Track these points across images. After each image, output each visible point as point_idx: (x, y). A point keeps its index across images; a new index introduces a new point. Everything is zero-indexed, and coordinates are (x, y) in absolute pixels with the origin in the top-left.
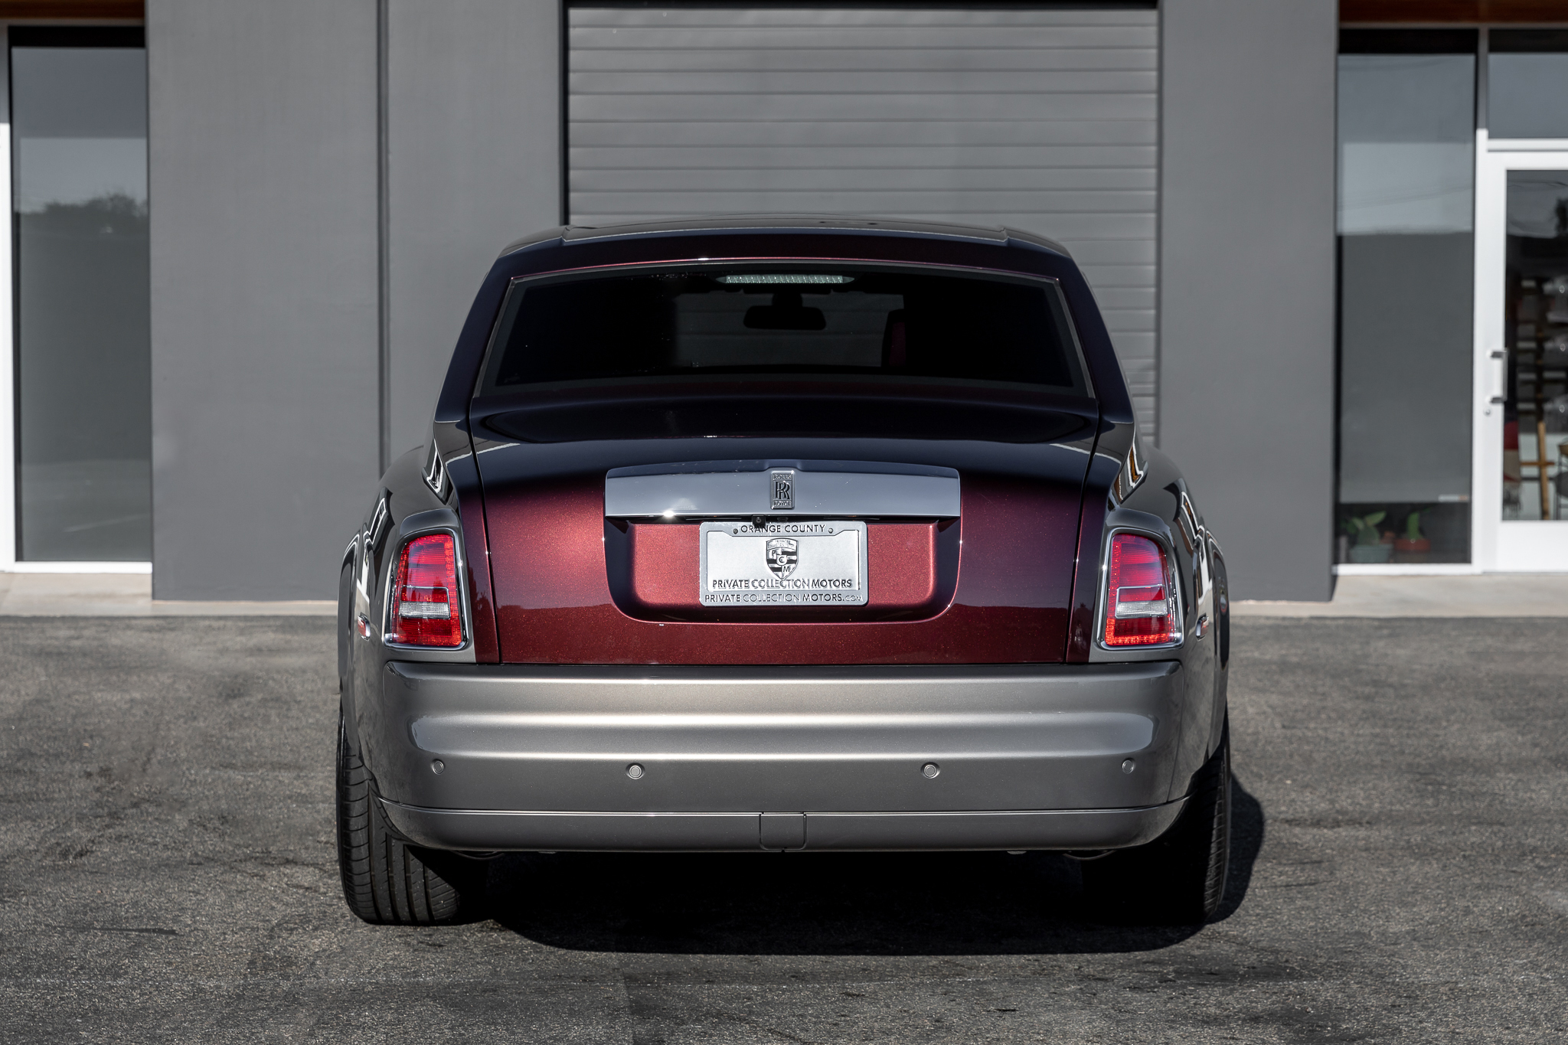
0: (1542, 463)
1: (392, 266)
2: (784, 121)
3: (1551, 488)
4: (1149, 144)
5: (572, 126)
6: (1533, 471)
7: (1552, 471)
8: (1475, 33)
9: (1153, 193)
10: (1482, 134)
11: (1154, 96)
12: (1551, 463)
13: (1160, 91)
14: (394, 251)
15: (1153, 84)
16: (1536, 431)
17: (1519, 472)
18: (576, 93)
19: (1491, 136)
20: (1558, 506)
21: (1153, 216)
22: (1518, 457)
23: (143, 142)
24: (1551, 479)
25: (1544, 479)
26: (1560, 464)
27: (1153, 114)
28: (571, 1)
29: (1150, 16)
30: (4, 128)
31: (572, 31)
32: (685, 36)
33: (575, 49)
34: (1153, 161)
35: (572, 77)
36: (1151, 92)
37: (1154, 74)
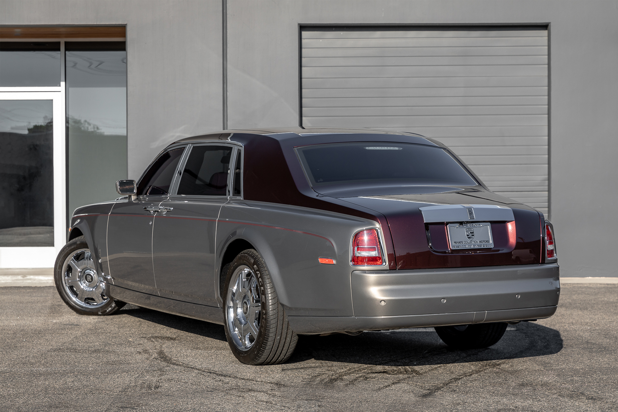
4: (545, 86)
5: (304, 81)
9: (547, 106)
11: (546, 66)
13: (549, 64)
15: (546, 61)
18: (305, 67)
21: (547, 116)
23: (125, 88)
27: (546, 74)
28: (303, 28)
29: (545, 33)
30: (63, 84)
31: (303, 41)
32: (350, 43)
33: (304, 48)
34: (546, 93)
35: (303, 60)
36: (545, 64)
37: (546, 57)
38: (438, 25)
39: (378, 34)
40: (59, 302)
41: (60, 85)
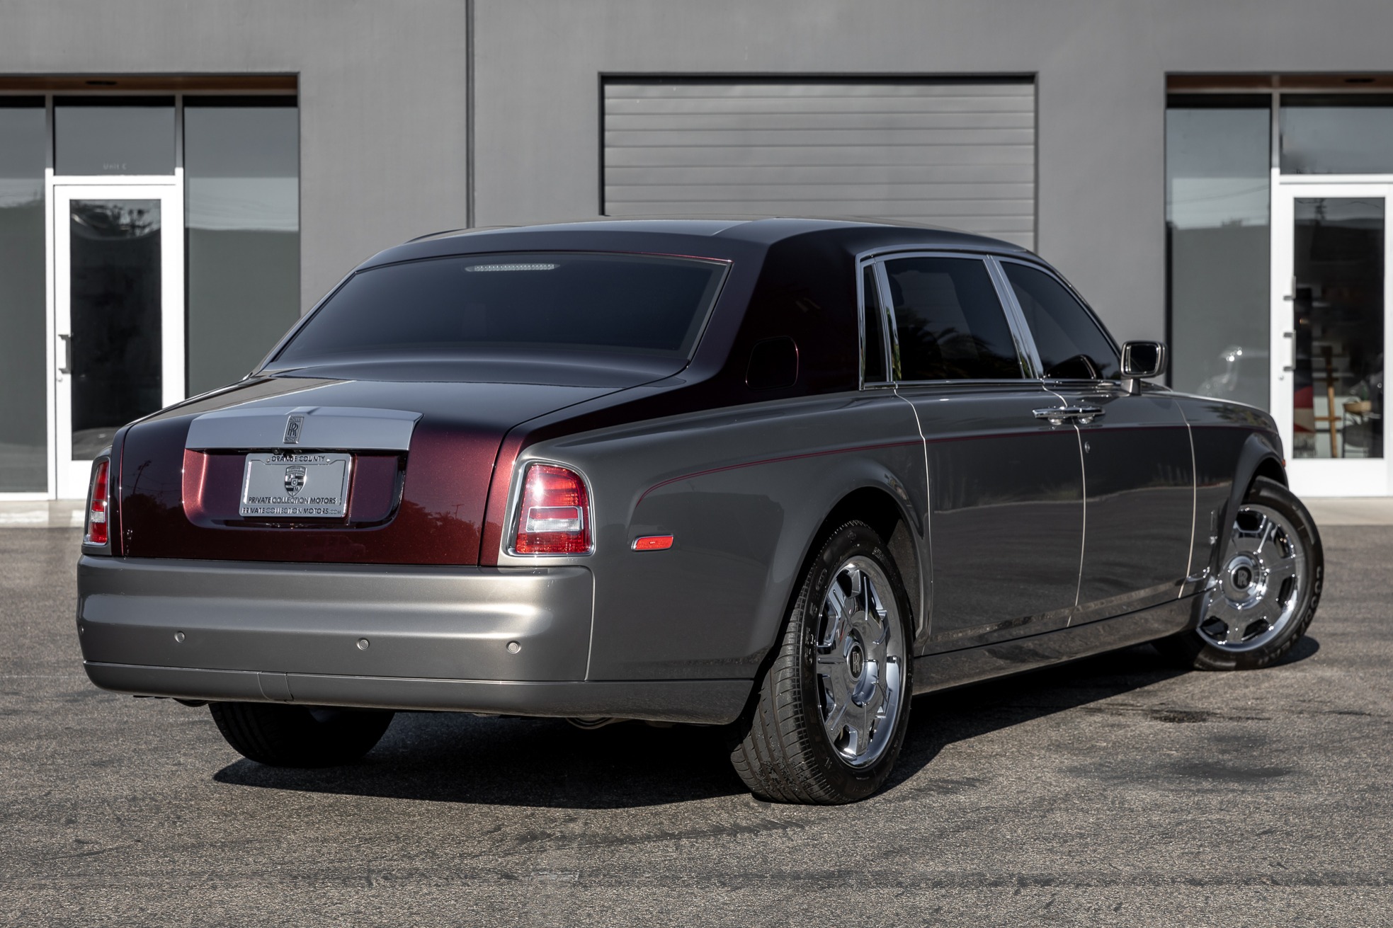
0: (1332, 419)
3: (1339, 438)
4: (1029, 182)
5: (607, 170)
6: (1325, 425)
7: (1339, 425)
8: (1269, 96)
9: (1032, 218)
10: (1275, 172)
11: (1032, 147)
12: (1338, 419)
13: (1036, 143)
15: (1032, 139)
16: (1327, 394)
17: (1314, 425)
18: (609, 146)
19: (1283, 172)
20: (1344, 451)
21: (1032, 234)
22: (1313, 414)
23: (296, 180)
24: (1338, 431)
25: (1334, 431)
26: (1345, 419)
27: (1031, 160)
28: (606, 79)
29: (1029, 89)
30: (179, 171)
31: (607, 102)
32: (689, 105)
33: (609, 114)
34: (1031, 194)
35: (607, 134)
36: (1029, 144)
37: (1032, 131)
38: (842, 75)
39: (739, 89)
41: (173, 174)
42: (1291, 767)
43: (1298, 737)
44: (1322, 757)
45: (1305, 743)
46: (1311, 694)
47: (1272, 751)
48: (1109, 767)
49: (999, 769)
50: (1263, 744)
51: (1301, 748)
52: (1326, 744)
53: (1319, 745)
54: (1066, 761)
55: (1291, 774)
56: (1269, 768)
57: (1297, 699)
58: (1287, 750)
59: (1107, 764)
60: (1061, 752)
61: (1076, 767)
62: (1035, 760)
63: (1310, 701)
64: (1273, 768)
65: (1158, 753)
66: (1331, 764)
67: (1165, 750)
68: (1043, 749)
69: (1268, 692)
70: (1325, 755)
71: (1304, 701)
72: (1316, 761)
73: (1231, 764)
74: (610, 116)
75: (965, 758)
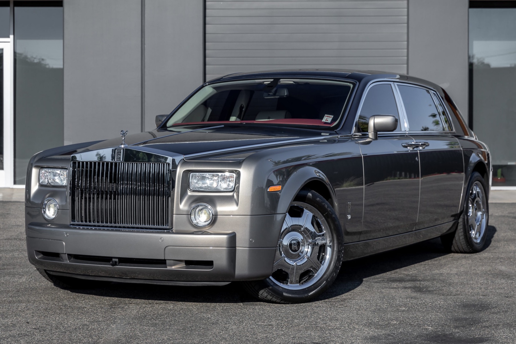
1: (146, 83)
2: (279, 33)
4: (405, 41)
5: (207, 35)
9: (406, 58)
11: (406, 25)
13: (408, 23)
14: (147, 78)
15: (406, 21)
18: (209, 24)
21: (406, 66)
23: (62, 41)
27: (405, 31)
30: (12, 37)
31: (207, 3)
33: (208, 9)
34: (406, 47)
35: (207, 18)
36: (405, 23)
37: (406, 17)
40: (8, 211)
41: (9, 37)
42: (489, 337)
43: (498, 318)
44: (507, 330)
45: (501, 322)
46: (512, 293)
47: (482, 327)
48: (392, 336)
49: (333, 337)
50: (478, 323)
51: (498, 325)
52: (511, 323)
53: (508, 323)
54: (371, 332)
55: (488, 341)
56: (477, 337)
57: (504, 296)
58: (490, 326)
59: (392, 335)
60: (370, 327)
61: (375, 336)
62: (355, 332)
63: (511, 297)
64: (479, 338)
65: (422, 327)
66: (511, 335)
67: (426, 326)
68: (362, 324)
69: (491, 292)
70: (510, 330)
71: (508, 297)
72: (504, 333)
73: (457, 335)
74: (209, 10)
75: (319, 330)
